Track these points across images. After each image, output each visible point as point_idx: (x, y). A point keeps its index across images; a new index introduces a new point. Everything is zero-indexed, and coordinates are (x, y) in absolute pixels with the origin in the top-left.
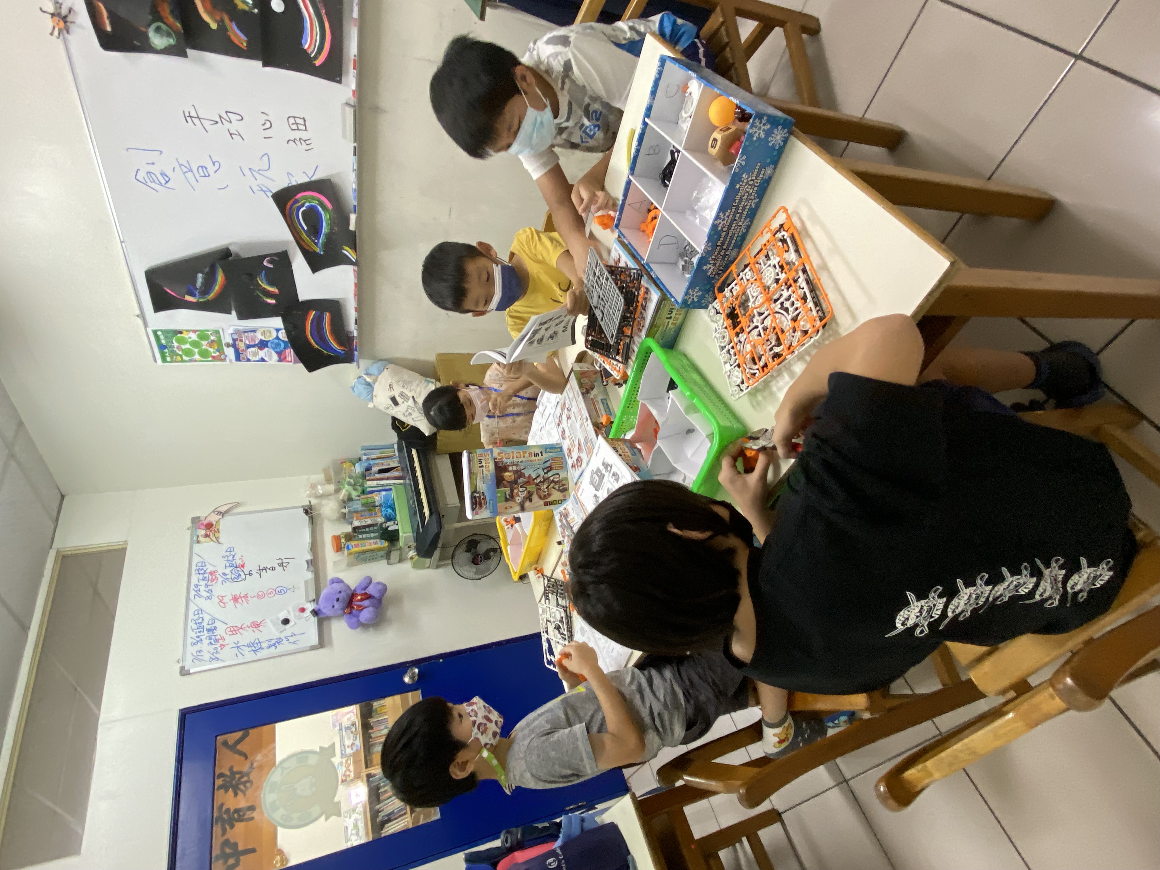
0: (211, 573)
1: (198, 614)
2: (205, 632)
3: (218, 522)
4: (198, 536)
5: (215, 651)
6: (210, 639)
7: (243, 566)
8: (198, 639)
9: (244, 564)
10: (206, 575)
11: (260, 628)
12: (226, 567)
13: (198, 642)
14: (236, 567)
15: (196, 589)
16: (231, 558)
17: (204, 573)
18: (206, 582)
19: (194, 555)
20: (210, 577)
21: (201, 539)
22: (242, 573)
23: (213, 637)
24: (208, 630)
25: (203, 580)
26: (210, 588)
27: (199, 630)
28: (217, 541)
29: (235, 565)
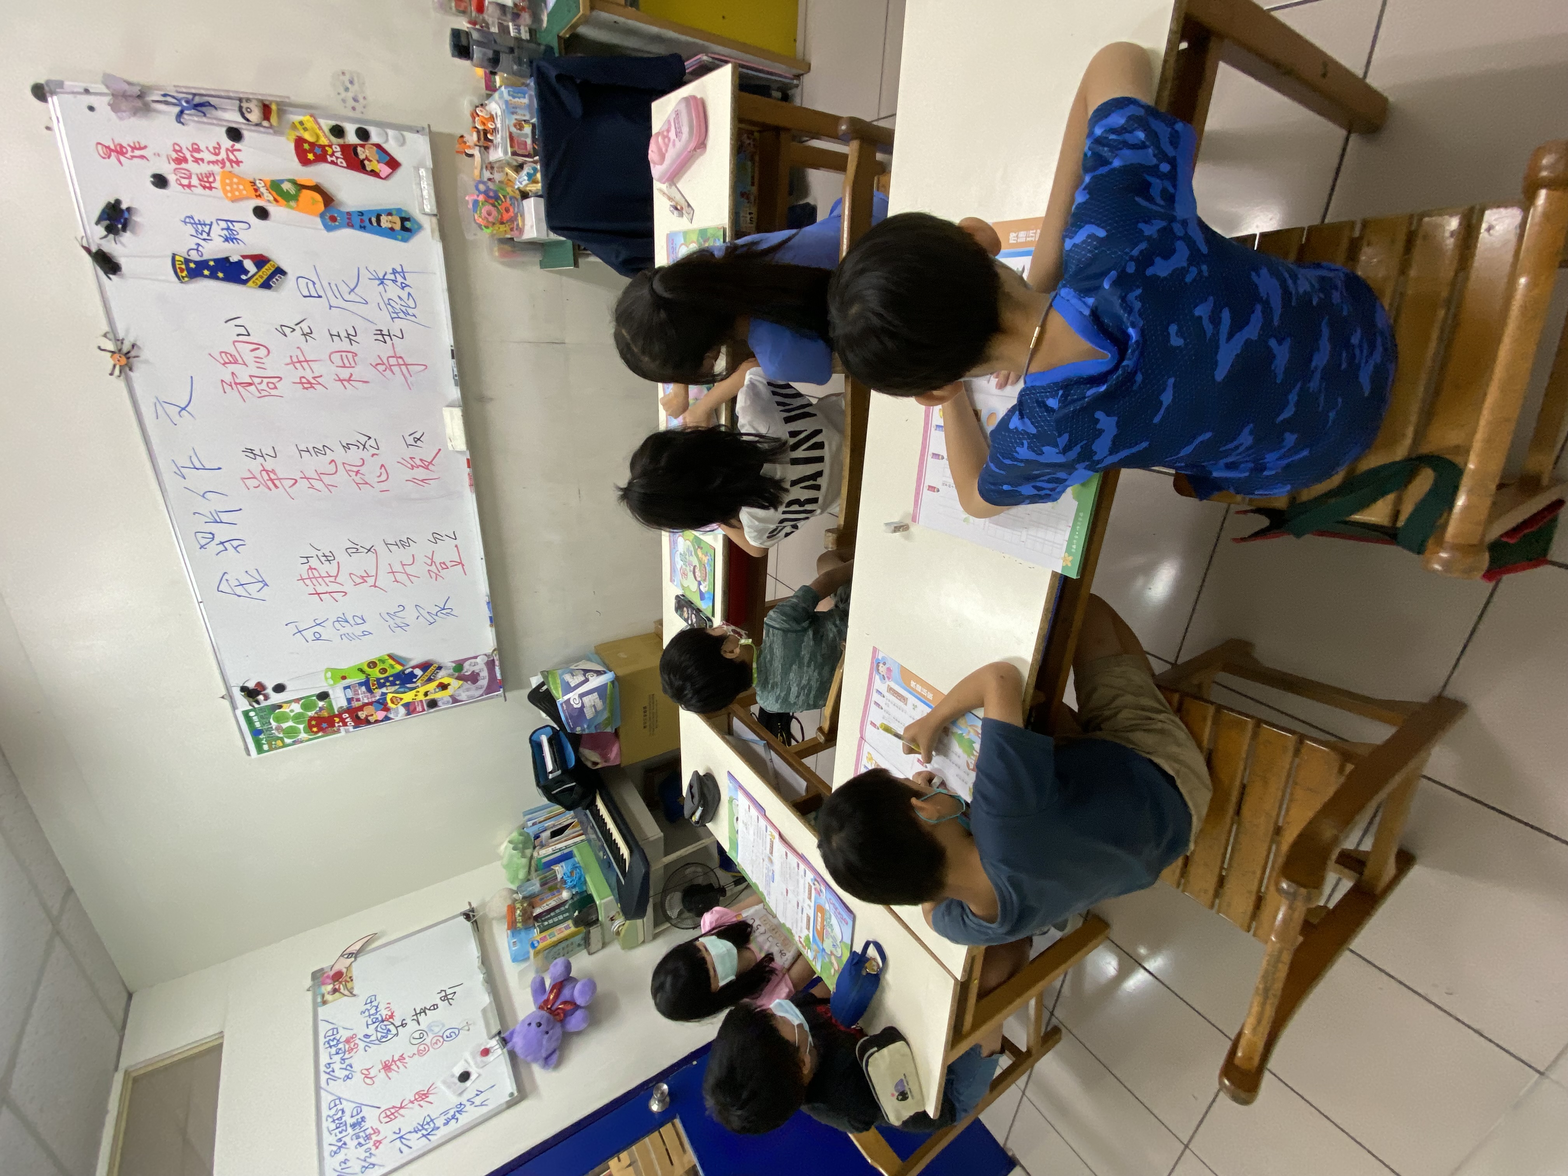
0: (348, 1041)
1: (336, 1106)
2: (350, 1130)
3: (348, 968)
4: (323, 996)
5: (368, 1154)
6: (358, 1137)
7: (392, 1017)
8: (340, 1144)
13: (340, 1147)
14: (383, 1021)
15: (328, 1071)
16: (373, 1011)
17: (337, 1044)
18: (341, 1055)
19: (320, 1023)
21: (328, 997)
22: (392, 1027)
23: (362, 1134)
24: (353, 1126)
25: (337, 1053)
27: (340, 1129)
28: (351, 993)
29: (380, 1019)
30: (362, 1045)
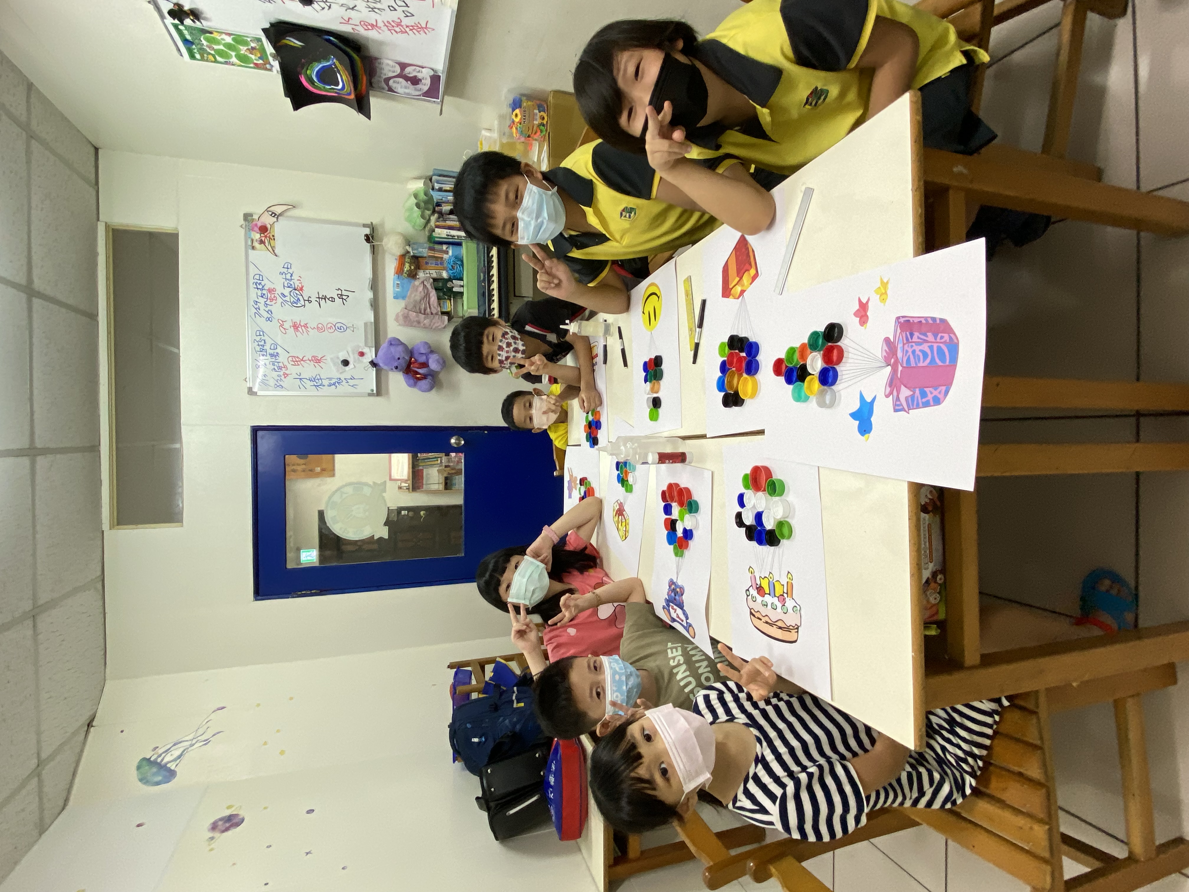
0: (270, 291)
1: (260, 335)
3: (272, 226)
4: (252, 240)
5: (279, 378)
6: (274, 365)
7: (301, 289)
9: (303, 287)
10: (264, 292)
11: (321, 364)
12: (284, 286)
14: (295, 290)
15: (256, 306)
16: (288, 276)
17: (262, 289)
18: (266, 300)
19: (250, 264)
20: (269, 295)
21: (256, 244)
22: (301, 298)
23: (276, 363)
24: (272, 355)
25: (262, 297)
28: (274, 251)
29: (293, 287)
30: (279, 300)
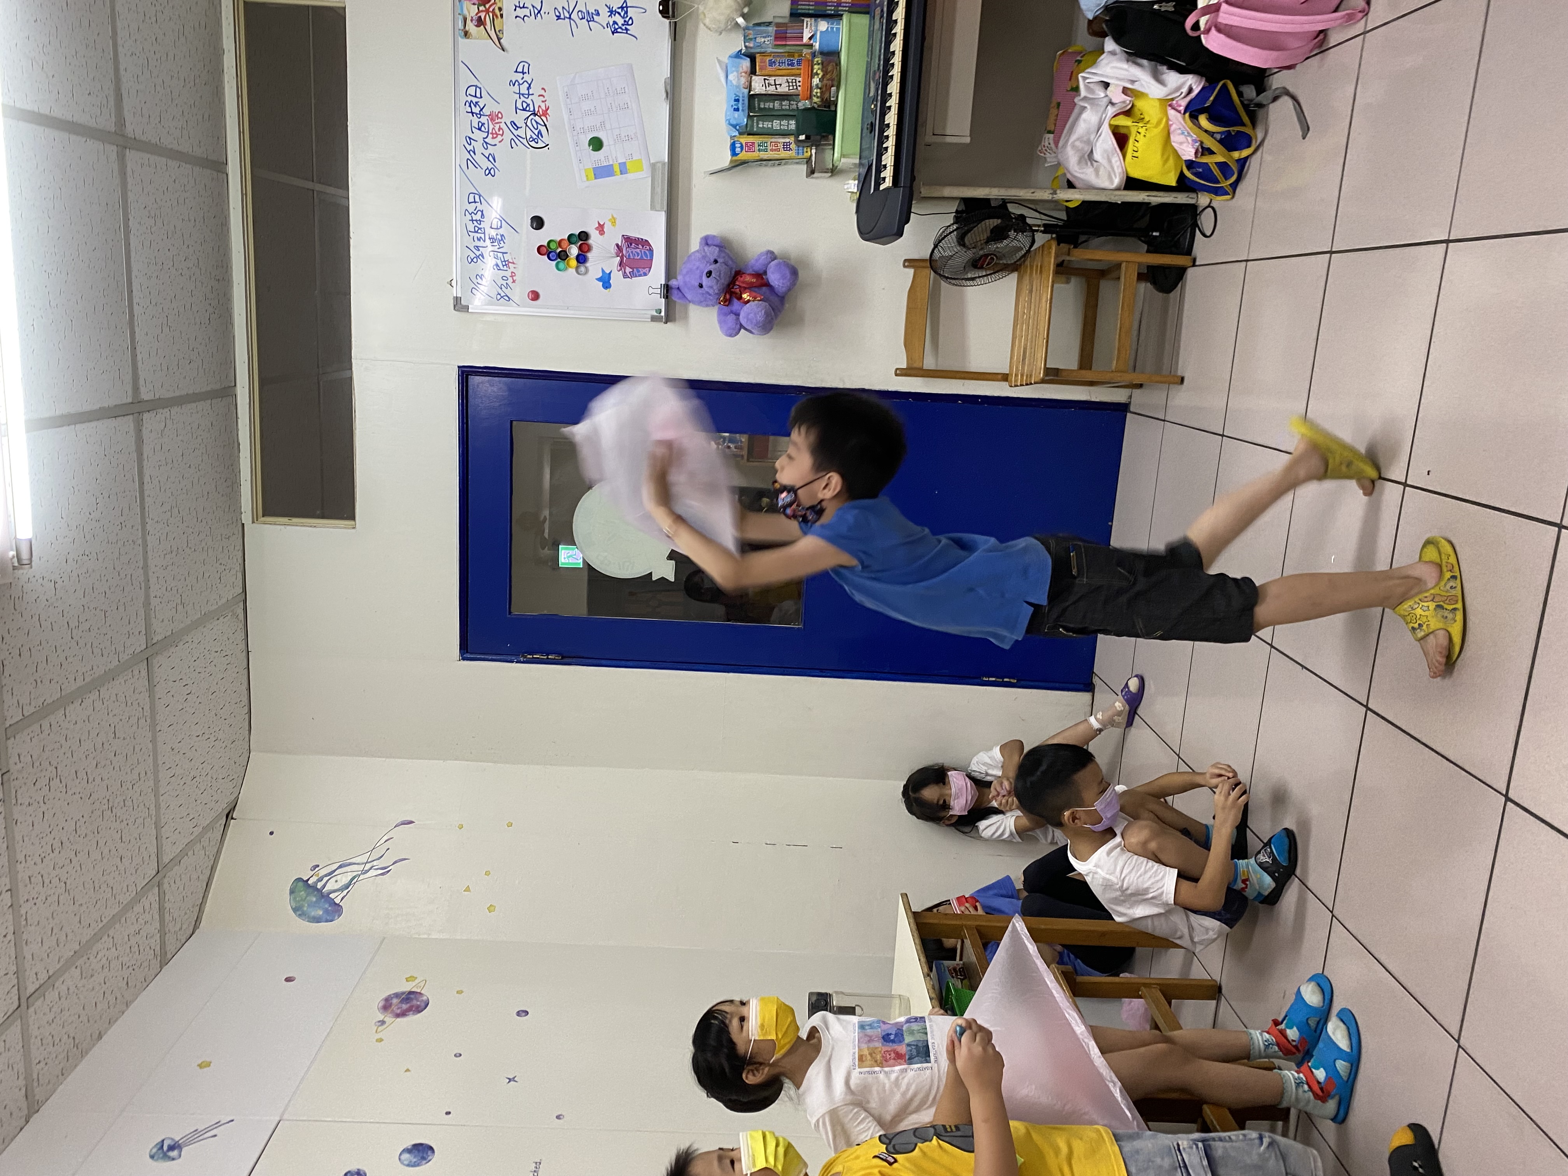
0: (493, 117)
1: (475, 202)
2: (488, 242)
4: (465, 20)
5: (504, 283)
6: (496, 258)
7: (545, 113)
8: (478, 253)
9: (547, 110)
10: (484, 119)
12: (516, 108)
13: (477, 257)
14: (535, 115)
15: (469, 148)
16: (524, 89)
17: (480, 115)
18: (485, 135)
19: (461, 65)
20: (491, 127)
21: (471, 27)
22: (543, 129)
23: (500, 255)
24: (492, 239)
25: (480, 129)
26: (491, 149)
27: (479, 235)
28: (499, 39)
29: (532, 109)
30: (508, 136)
